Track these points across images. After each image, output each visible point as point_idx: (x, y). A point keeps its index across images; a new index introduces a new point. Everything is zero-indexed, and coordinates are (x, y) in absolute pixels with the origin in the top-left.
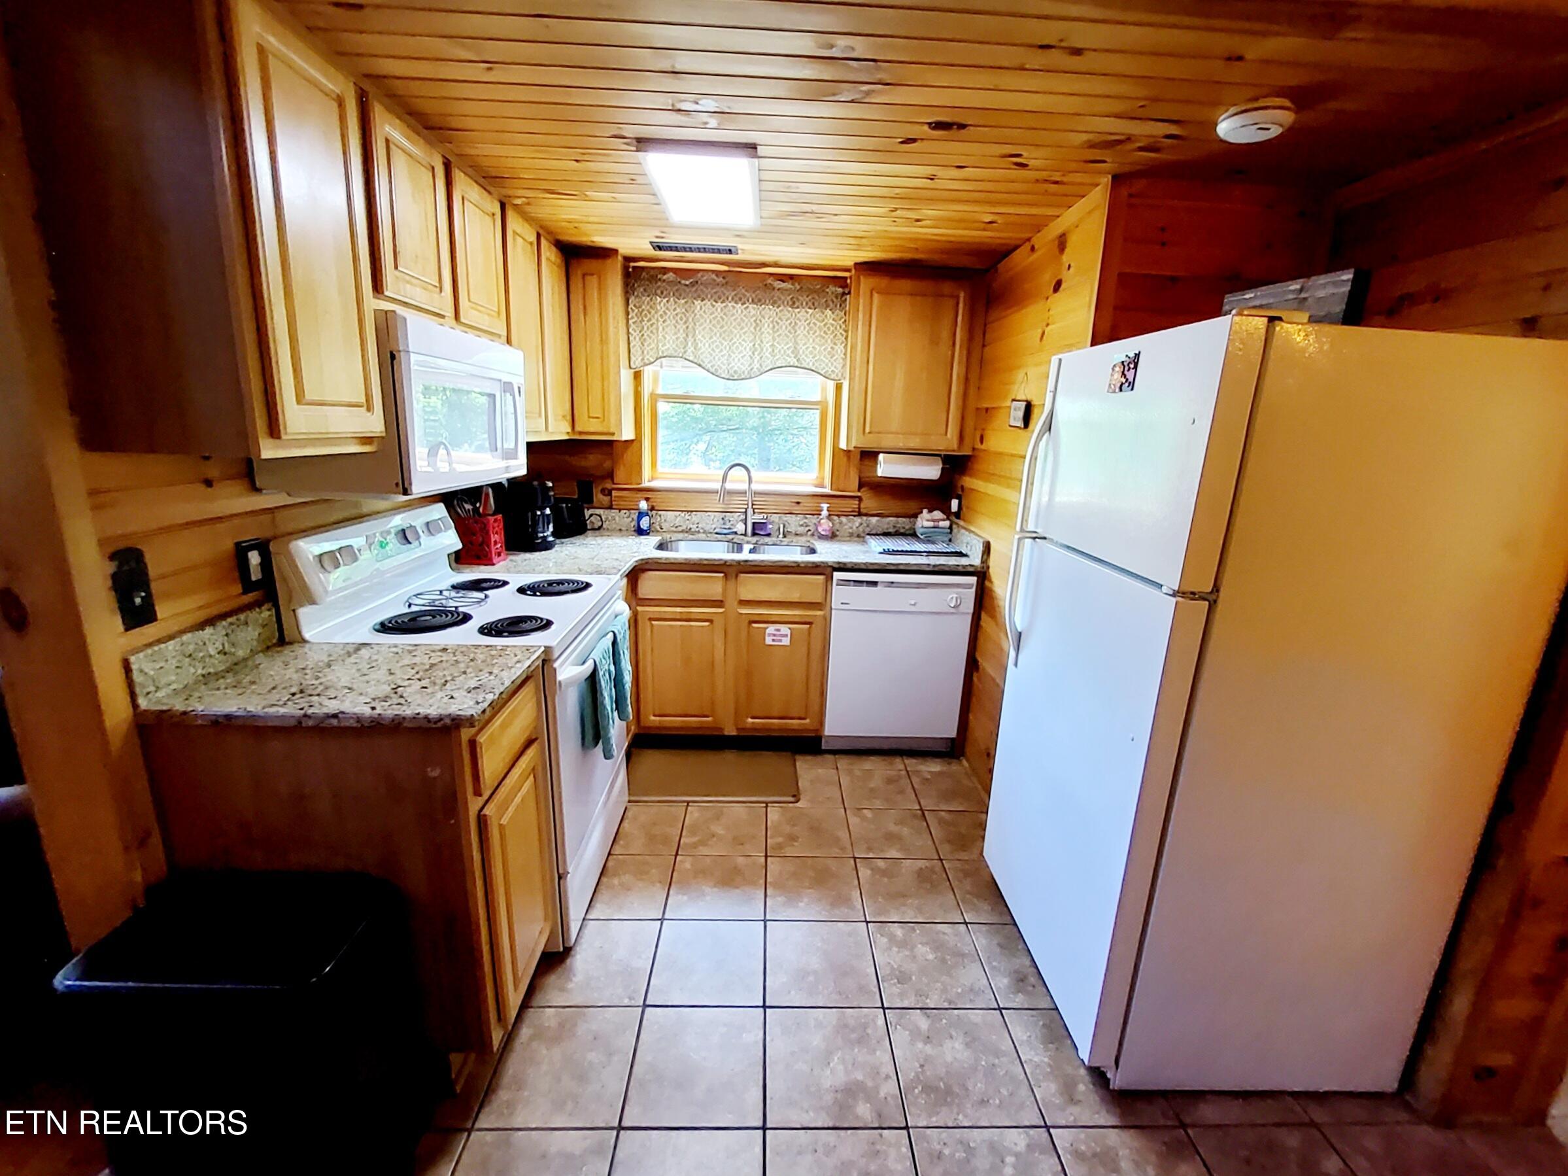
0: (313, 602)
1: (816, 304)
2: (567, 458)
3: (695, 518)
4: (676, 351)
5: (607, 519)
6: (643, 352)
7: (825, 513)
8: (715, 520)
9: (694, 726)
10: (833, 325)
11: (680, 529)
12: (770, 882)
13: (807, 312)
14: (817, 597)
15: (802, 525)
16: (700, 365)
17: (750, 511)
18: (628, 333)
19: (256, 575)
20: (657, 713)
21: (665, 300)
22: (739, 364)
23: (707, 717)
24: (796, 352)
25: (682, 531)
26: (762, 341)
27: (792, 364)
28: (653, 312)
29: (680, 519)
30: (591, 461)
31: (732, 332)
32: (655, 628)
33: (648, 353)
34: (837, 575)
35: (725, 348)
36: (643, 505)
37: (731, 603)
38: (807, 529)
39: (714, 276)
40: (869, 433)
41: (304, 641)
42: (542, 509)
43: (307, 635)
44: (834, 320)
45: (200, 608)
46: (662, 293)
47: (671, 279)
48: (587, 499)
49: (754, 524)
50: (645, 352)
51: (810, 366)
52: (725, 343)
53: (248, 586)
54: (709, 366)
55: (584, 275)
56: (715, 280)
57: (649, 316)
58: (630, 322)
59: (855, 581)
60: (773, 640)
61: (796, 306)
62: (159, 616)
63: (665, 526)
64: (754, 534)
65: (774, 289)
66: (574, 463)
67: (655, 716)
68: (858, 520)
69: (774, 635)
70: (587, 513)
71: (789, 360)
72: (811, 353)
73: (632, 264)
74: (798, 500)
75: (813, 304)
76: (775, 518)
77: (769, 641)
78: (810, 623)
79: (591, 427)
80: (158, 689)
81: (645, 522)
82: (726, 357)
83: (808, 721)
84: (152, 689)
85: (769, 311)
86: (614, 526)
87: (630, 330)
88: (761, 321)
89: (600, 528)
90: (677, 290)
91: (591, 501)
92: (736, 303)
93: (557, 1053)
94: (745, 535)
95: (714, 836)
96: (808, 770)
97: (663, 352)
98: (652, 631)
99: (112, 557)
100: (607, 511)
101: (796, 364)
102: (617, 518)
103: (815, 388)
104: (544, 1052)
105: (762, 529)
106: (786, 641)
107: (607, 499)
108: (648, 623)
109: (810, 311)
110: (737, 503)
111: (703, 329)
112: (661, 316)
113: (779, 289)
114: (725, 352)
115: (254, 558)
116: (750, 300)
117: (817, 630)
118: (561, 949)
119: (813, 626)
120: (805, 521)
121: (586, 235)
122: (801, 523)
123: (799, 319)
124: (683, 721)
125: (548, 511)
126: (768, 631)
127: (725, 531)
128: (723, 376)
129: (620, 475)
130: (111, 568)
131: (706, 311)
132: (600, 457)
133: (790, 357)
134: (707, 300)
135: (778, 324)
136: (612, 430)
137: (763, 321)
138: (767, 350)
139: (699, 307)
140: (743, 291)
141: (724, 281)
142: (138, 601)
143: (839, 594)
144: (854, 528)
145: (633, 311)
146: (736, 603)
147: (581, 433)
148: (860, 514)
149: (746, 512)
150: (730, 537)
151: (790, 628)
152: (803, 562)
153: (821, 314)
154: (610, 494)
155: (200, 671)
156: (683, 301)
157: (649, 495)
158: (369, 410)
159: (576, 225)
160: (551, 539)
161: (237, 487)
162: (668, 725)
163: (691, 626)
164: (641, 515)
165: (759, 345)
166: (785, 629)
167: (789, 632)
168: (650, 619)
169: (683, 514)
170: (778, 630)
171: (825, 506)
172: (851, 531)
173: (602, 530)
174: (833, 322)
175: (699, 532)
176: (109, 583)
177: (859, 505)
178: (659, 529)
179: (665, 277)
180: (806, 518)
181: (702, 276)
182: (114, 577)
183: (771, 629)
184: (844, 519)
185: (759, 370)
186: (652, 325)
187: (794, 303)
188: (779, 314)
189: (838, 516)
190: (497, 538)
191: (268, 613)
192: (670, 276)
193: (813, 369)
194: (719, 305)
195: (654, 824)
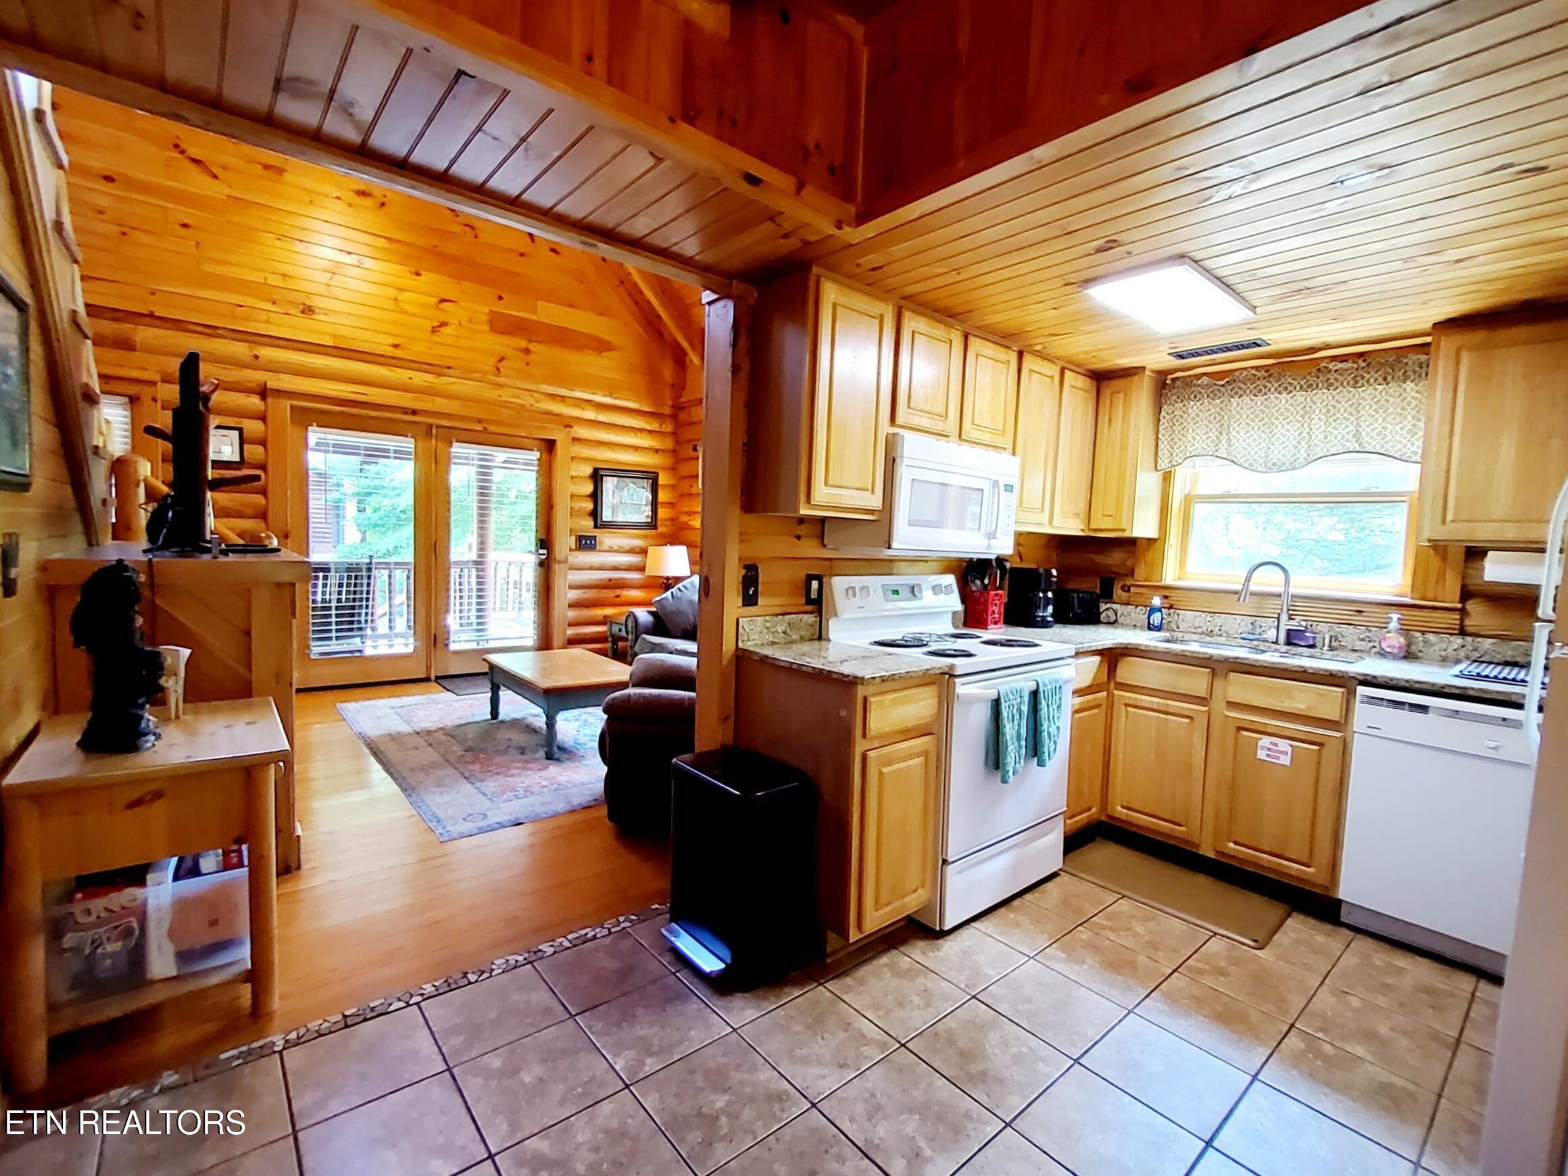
0: (836, 615)
1: (1389, 378)
2: (1092, 556)
3: (1219, 620)
4: (1205, 450)
5: (1122, 614)
6: (1172, 455)
7: (1394, 625)
8: (1242, 624)
9: (1163, 830)
10: (1416, 398)
11: (1199, 630)
12: (1161, 990)
13: (1376, 389)
14: (1334, 714)
15: (1363, 640)
16: (1232, 461)
17: (1284, 617)
18: (1157, 438)
19: (814, 595)
20: (1125, 804)
21: (1198, 404)
22: (1279, 456)
23: (1180, 825)
24: (1357, 436)
25: (1202, 633)
26: (1311, 429)
27: (1351, 449)
28: (1185, 416)
29: (1201, 620)
30: (1115, 558)
31: (1273, 423)
32: (1130, 714)
33: (1177, 455)
34: (1361, 690)
35: (1264, 441)
36: (1157, 601)
37: (1218, 703)
38: (1371, 644)
39: (1253, 371)
40: (1452, 521)
41: (829, 640)
42: (1045, 592)
43: (831, 637)
44: (1417, 392)
45: (782, 606)
46: (1195, 397)
47: (1205, 382)
48: (1107, 595)
49: (1289, 631)
50: (1174, 455)
51: (1378, 449)
52: (1265, 436)
53: (809, 601)
54: (1242, 460)
55: (1112, 393)
56: (1255, 375)
57: (1180, 420)
58: (1161, 428)
59: (1388, 700)
60: (1268, 755)
61: (1359, 385)
62: (759, 603)
63: (1183, 626)
64: (1289, 642)
65: (1330, 371)
66: (1098, 561)
67: (1123, 807)
68: (1458, 641)
69: (1269, 749)
70: (1103, 607)
71: (1348, 444)
72: (1379, 434)
73: (1170, 377)
74: (1359, 607)
75: (1385, 379)
76: (1323, 628)
77: (1261, 754)
78: (1321, 745)
79: (1105, 525)
80: (748, 640)
81: (1156, 618)
82: (1264, 451)
83: (1311, 870)
84: (746, 639)
85: (1323, 396)
86: (1129, 621)
87: (1160, 436)
88: (1311, 407)
89: (1116, 621)
90: (1212, 392)
91: (1111, 597)
92: (1280, 393)
93: (894, 982)
94: (1276, 643)
95: (1129, 930)
96: (1298, 928)
97: (1190, 452)
98: (1127, 717)
99: (745, 567)
100: (1123, 607)
101: (1358, 449)
102: (1133, 614)
103: (1406, 477)
104: (888, 975)
105: (1301, 640)
106: (1285, 760)
107: (1125, 594)
108: (1123, 707)
109: (1380, 388)
110: (1272, 606)
111: (1238, 425)
112: (1193, 419)
113: (1336, 371)
114: (1263, 445)
115: (815, 584)
116: (1298, 388)
117: (1331, 756)
118: (938, 929)
119: (1325, 748)
120: (1368, 634)
121: (1107, 361)
122: (1362, 637)
123: (1363, 398)
124: (1152, 822)
125: (1050, 595)
126: (1260, 743)
127: (1252, 637)
128: (1259, 469)
129: (1140, 573)
130: (743, 572)
131: (1243, 407)
132: (1123, 555)
133: (1350, 442)
134: (1245, 397)
135: (1334, 407)
136: (1123, 527)
137: (1314, 407)
138: (1317, 436)
139: (1235, 405)
140: (1290, 380)
141: (1266, 375)
142: (751, 592)
143: (1364, 715)
144: (1450, 650)
145: (1164, 418)
146: (1225, 704)
147: (1095, 530)
148: (1463, 632)
149: (1278, 618)
150: (1256, 643)
151: (1291, 746)
152: (1311, 668)
153: (1398, 389)
154: (1129, 591)
155: (771, 639)
156: (1218, 401)
157: (1167, 593)
158: (873, 492)
159: (1095, 354)
160: (1050, 619)
161: (814, 542)
162: (1135, 822)
163: (1167, 719)
164: (1153, 610)
165: (1308, 433)
166: (1284, 745)
167: (1289, 750)
168: (1127, 705)
169: (1204, 615)
170: (1276, 745)
171: (1395, 616)
172: (1444, 653)
173: (1116, 625)
174: (1417, 395)
175: (1221, 635)
176: (741, 579)
177: (1462, 620)
178: (1175, 628)
179: (1199, 382)
180: (1370, 631)
181: (1241, 374)
182: (744, 577)
183: (1265, 741)
184: (1431, 637)
185: (1305, 459)
186: (1183, 429)
187: (1357, 382)
188: (1337, 398)
189: (1423, 633)
190: (996, 609)
191: (814, 619)
192: (1205, 380)
193: (1382, 452)
194: (1260, 398)
195: (1077, 896)
